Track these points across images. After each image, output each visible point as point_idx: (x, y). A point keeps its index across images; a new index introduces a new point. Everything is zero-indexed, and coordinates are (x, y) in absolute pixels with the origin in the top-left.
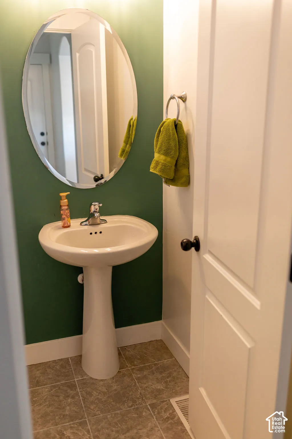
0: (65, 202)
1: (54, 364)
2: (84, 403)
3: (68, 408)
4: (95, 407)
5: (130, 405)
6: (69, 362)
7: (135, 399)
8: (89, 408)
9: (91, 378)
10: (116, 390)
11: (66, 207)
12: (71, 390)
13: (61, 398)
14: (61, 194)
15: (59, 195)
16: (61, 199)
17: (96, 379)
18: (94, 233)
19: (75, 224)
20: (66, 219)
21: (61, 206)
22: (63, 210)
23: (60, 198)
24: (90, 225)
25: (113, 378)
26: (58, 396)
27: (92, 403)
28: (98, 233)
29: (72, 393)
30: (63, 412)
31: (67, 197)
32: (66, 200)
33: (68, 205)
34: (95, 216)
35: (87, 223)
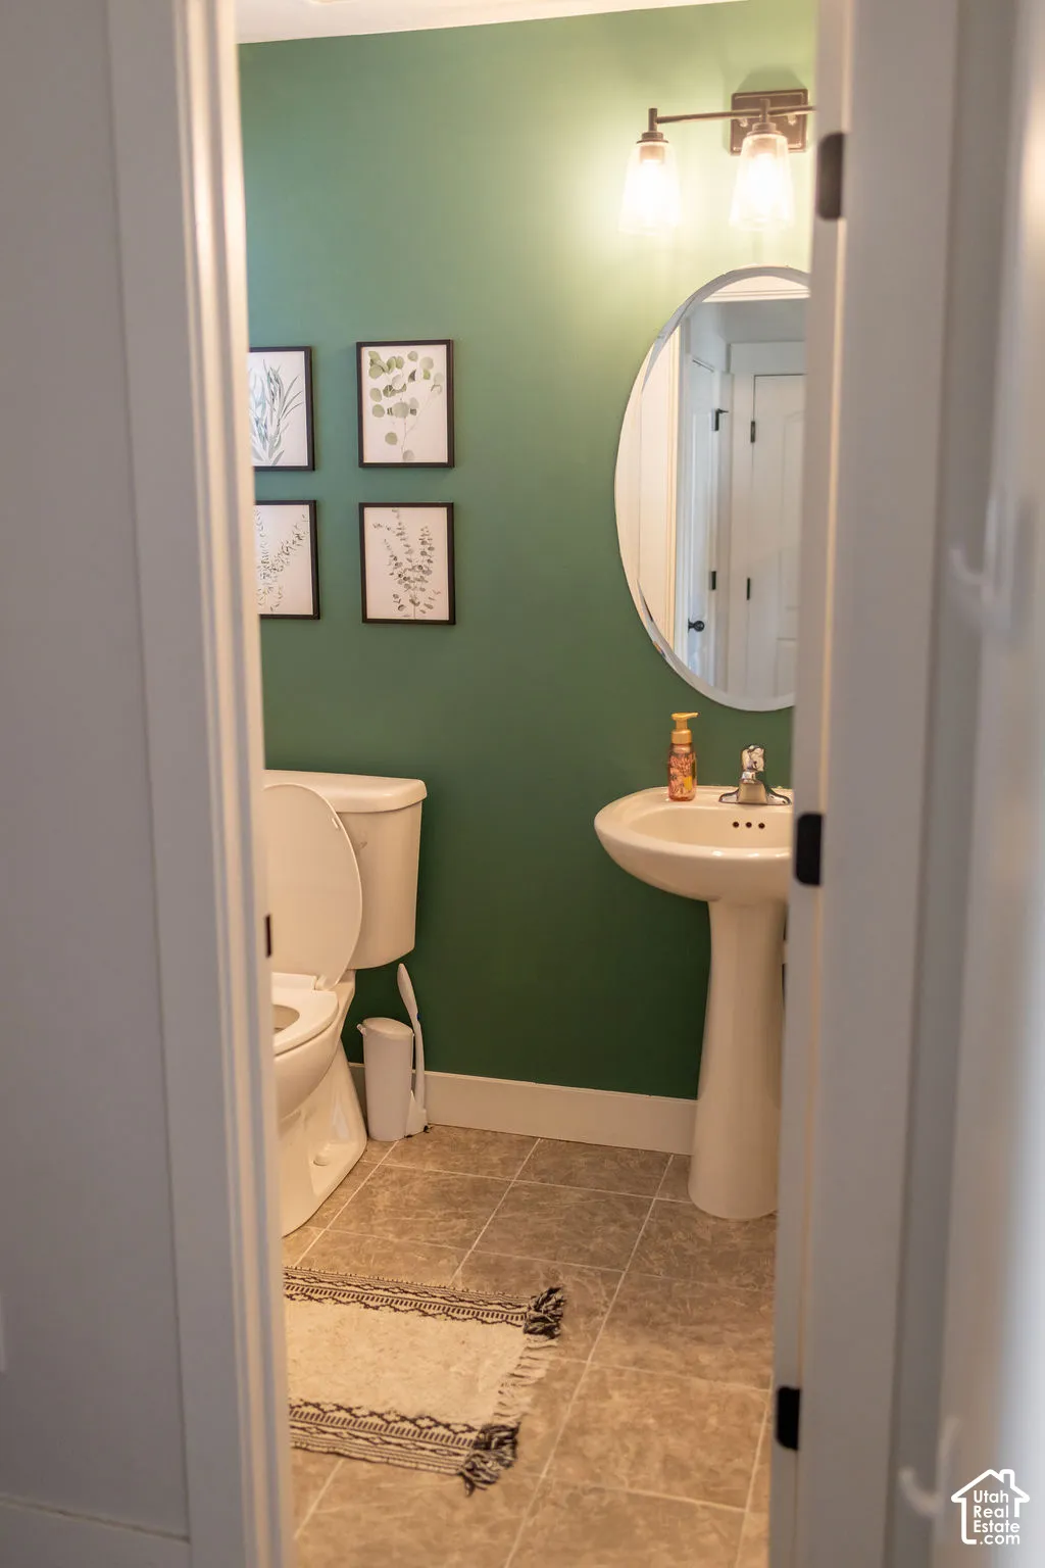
0: (682, 735)
1: (629, 1156)
2: (641, 1243)
3: (600, 1240)
4: (659, 1260)
5: (745, 1282)
6: (667, 1162)
7: (765, 1276)
8: (646, 1256)
9: (695, 1208)
10: (734, 1245)
11: (686, 749)
12: (631, 1213)
13: (598, 1219)
14: (676, 716)
15: (671, 719)
16: (674, 728)
17: (704, 1213)
18: (742, 825)
19: (707, 797)
20: (680, 779)
21: (672, 745)
22: (677, 755)
23: (673, 725)
24: (739, 803)
25: (746, 1223)
26: (594, 1215)
27: (661, 1249)
28: (755, 825)
29: (628, 1217)
30: (584, 1243)
31: (690, 723)
32: (687, 732)
33: (690, 744)
34: (743, 777)
35: (733, 798)
